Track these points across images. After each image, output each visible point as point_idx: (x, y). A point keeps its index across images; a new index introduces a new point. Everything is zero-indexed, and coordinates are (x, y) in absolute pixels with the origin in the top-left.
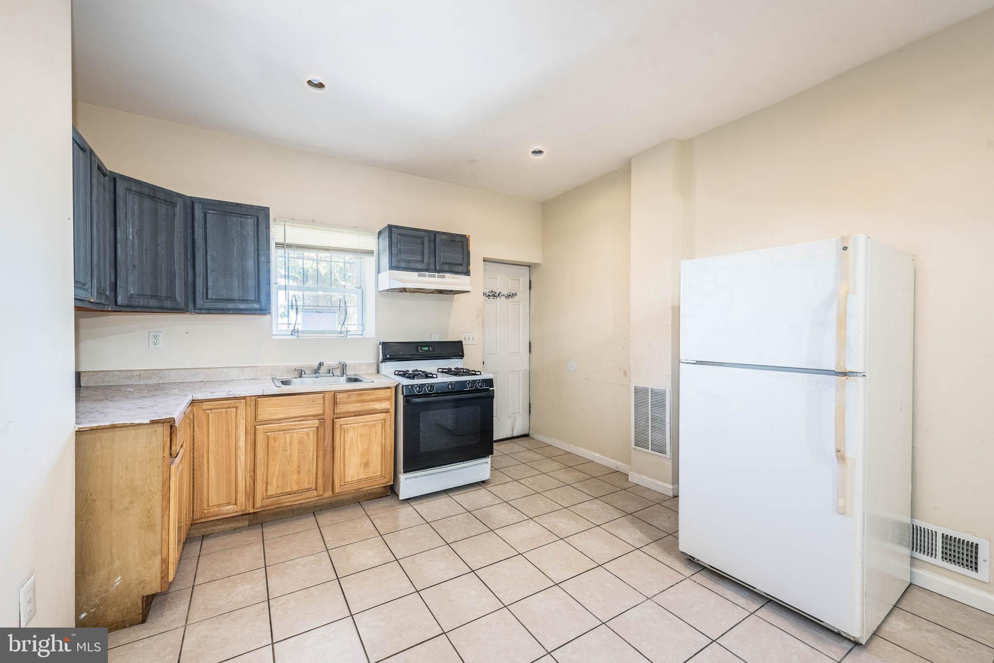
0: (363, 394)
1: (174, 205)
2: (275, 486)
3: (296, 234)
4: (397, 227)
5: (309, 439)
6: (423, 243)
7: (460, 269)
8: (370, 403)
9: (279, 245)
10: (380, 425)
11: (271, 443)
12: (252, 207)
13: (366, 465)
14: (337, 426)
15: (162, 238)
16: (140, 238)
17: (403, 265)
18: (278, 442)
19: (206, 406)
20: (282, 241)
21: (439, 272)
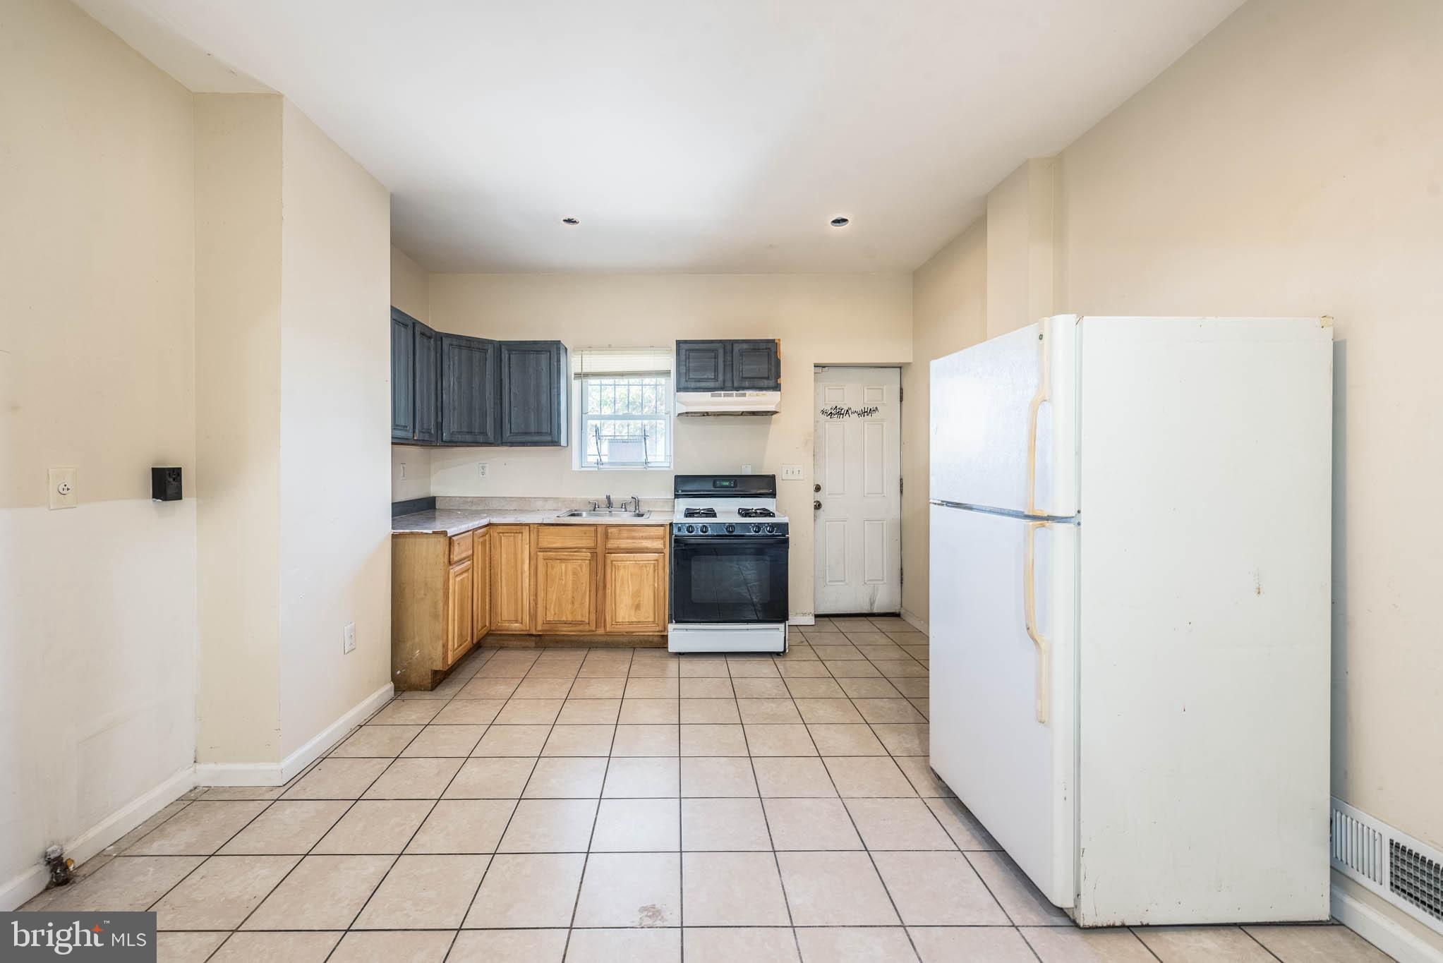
0: (634, 531)
1: (485, 351)
2: (553, 613)
3: (593, 362)
4: (686, 342)
5: (582, 571)
6: (716, 357)
7: (765, 383)
8: (643, 541)
9: (578, 376)
10: (652, 566)
11: (550, 569)
12: (546, 342)
13: (638, 607)
14: (608, 562)
15: (476, 380)
16: (459, 383)
17: (693, 385)
18: (555, 569)
19: (501, 529)
20: (580, 371)
21: (737, 389)
